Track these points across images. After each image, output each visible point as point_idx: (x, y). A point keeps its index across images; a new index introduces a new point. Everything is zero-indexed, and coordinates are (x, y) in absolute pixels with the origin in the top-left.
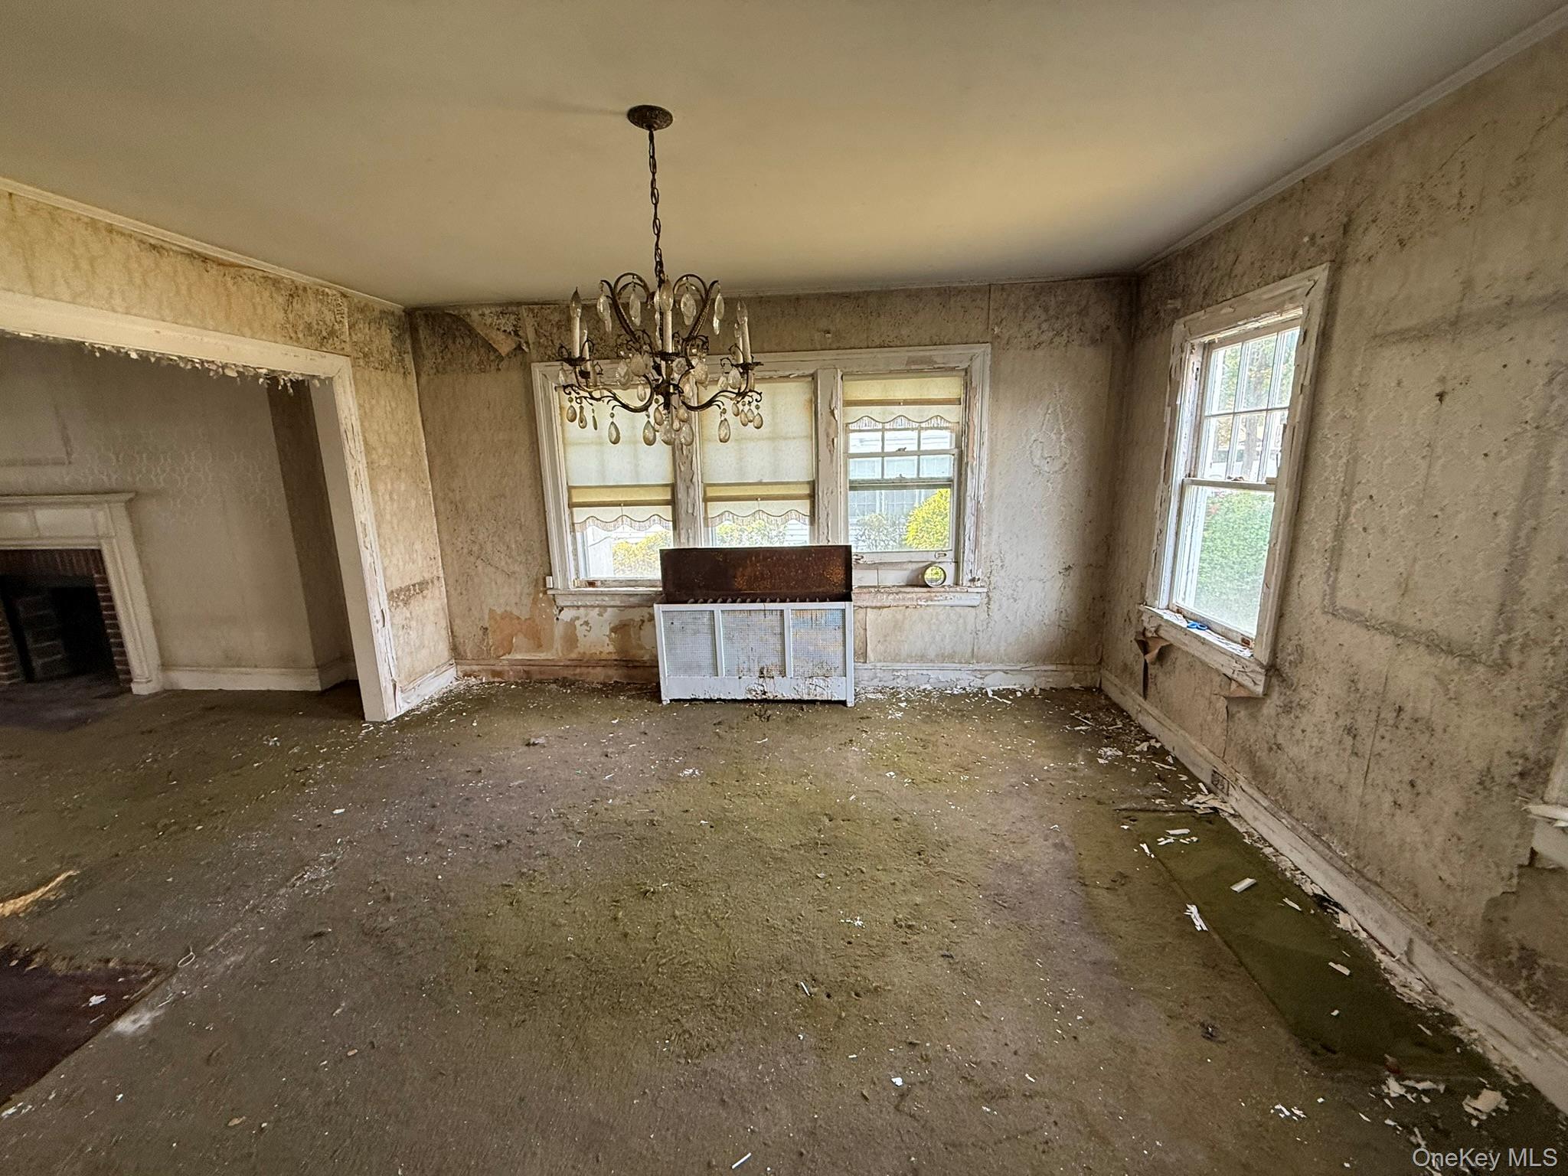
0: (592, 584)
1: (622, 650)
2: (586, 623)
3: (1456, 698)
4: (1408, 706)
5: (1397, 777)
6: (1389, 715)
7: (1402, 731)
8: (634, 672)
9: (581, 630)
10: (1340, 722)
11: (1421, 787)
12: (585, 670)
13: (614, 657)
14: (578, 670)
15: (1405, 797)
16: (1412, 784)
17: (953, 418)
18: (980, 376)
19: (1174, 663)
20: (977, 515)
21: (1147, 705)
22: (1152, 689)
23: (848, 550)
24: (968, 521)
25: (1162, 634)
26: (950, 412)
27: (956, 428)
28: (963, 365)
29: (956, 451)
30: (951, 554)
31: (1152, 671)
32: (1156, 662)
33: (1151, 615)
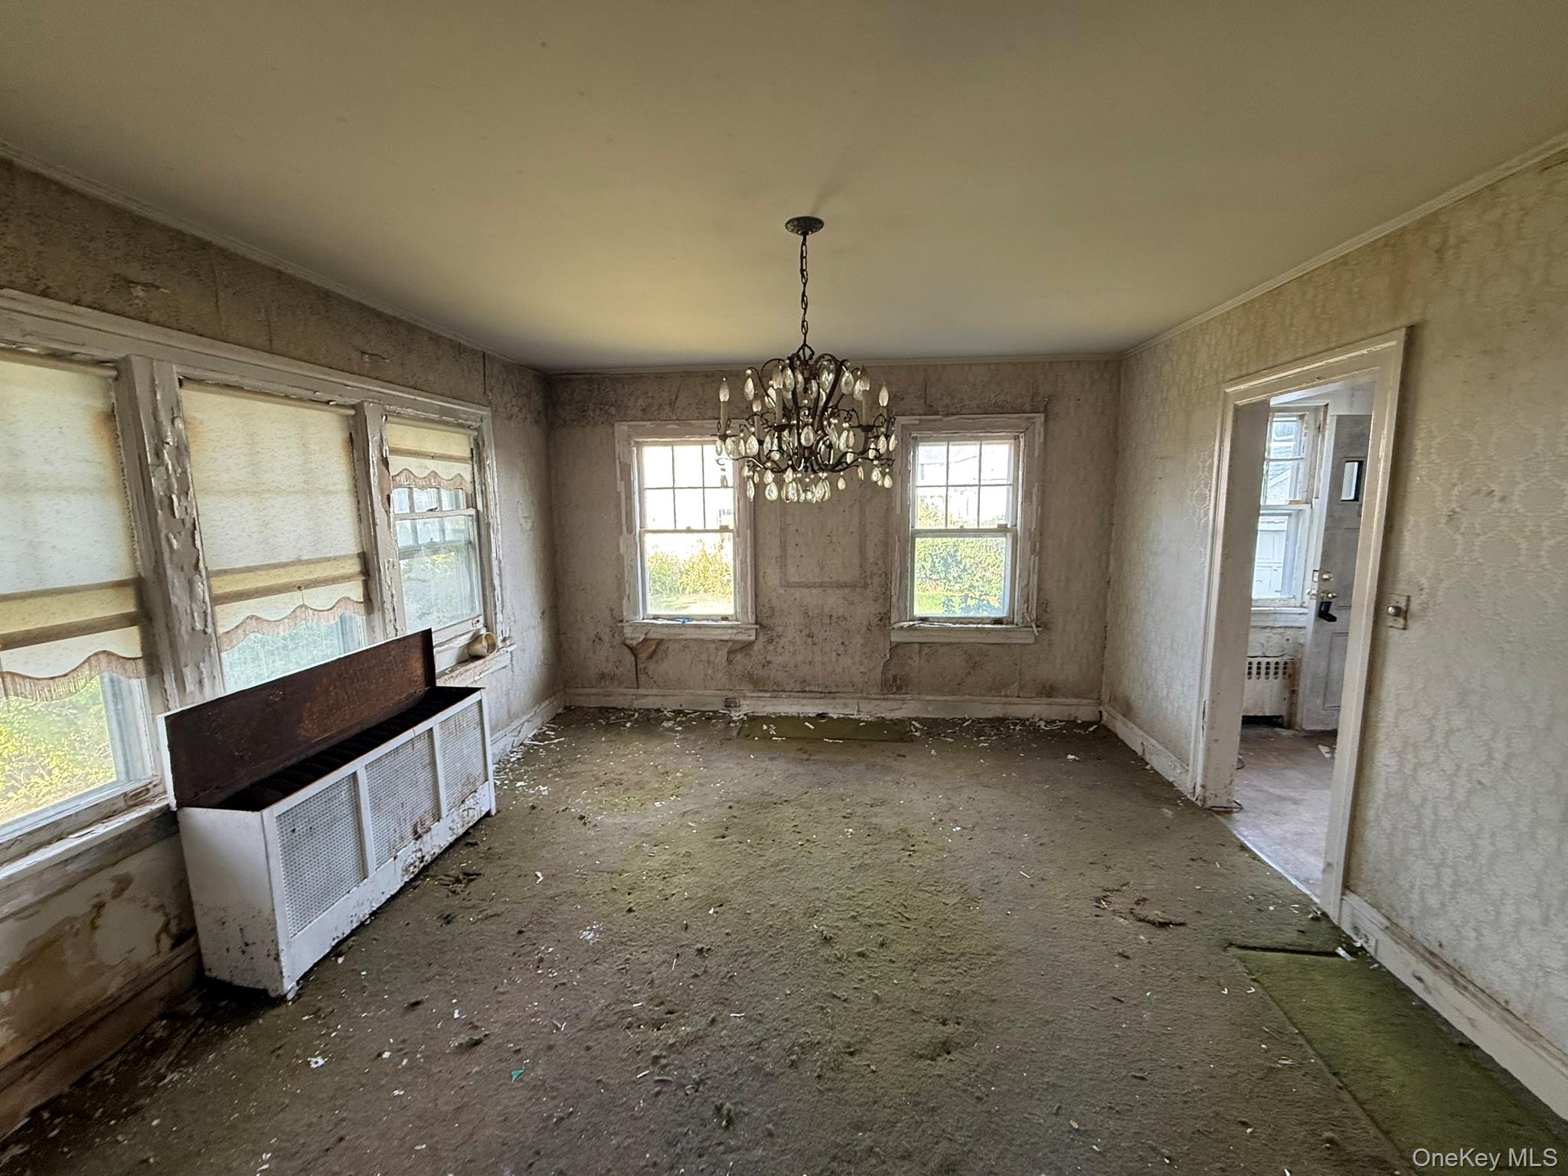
3: (852, 603)
4: (834, 614)
5: (836, 644)
6: (826, 621)
7: (834, 625)
10: (804, 633)
11: (847, 643)
15: (841, 649)
16: (843, 643)
17: (468, 478)
18: (488, 438)
19: (666, 652)
20: (500, 575)
21: (642, 691)
22: (643, 678)
23: (427, 635)
24: (497, 582)
25: (651, 635)
26: (465, 471)
27: (469, 488)
28: (476, 425)
29: (472, 511)
30: (481, 619)
31: (641, 666)
32: (650, 657)
33: (636, 627)
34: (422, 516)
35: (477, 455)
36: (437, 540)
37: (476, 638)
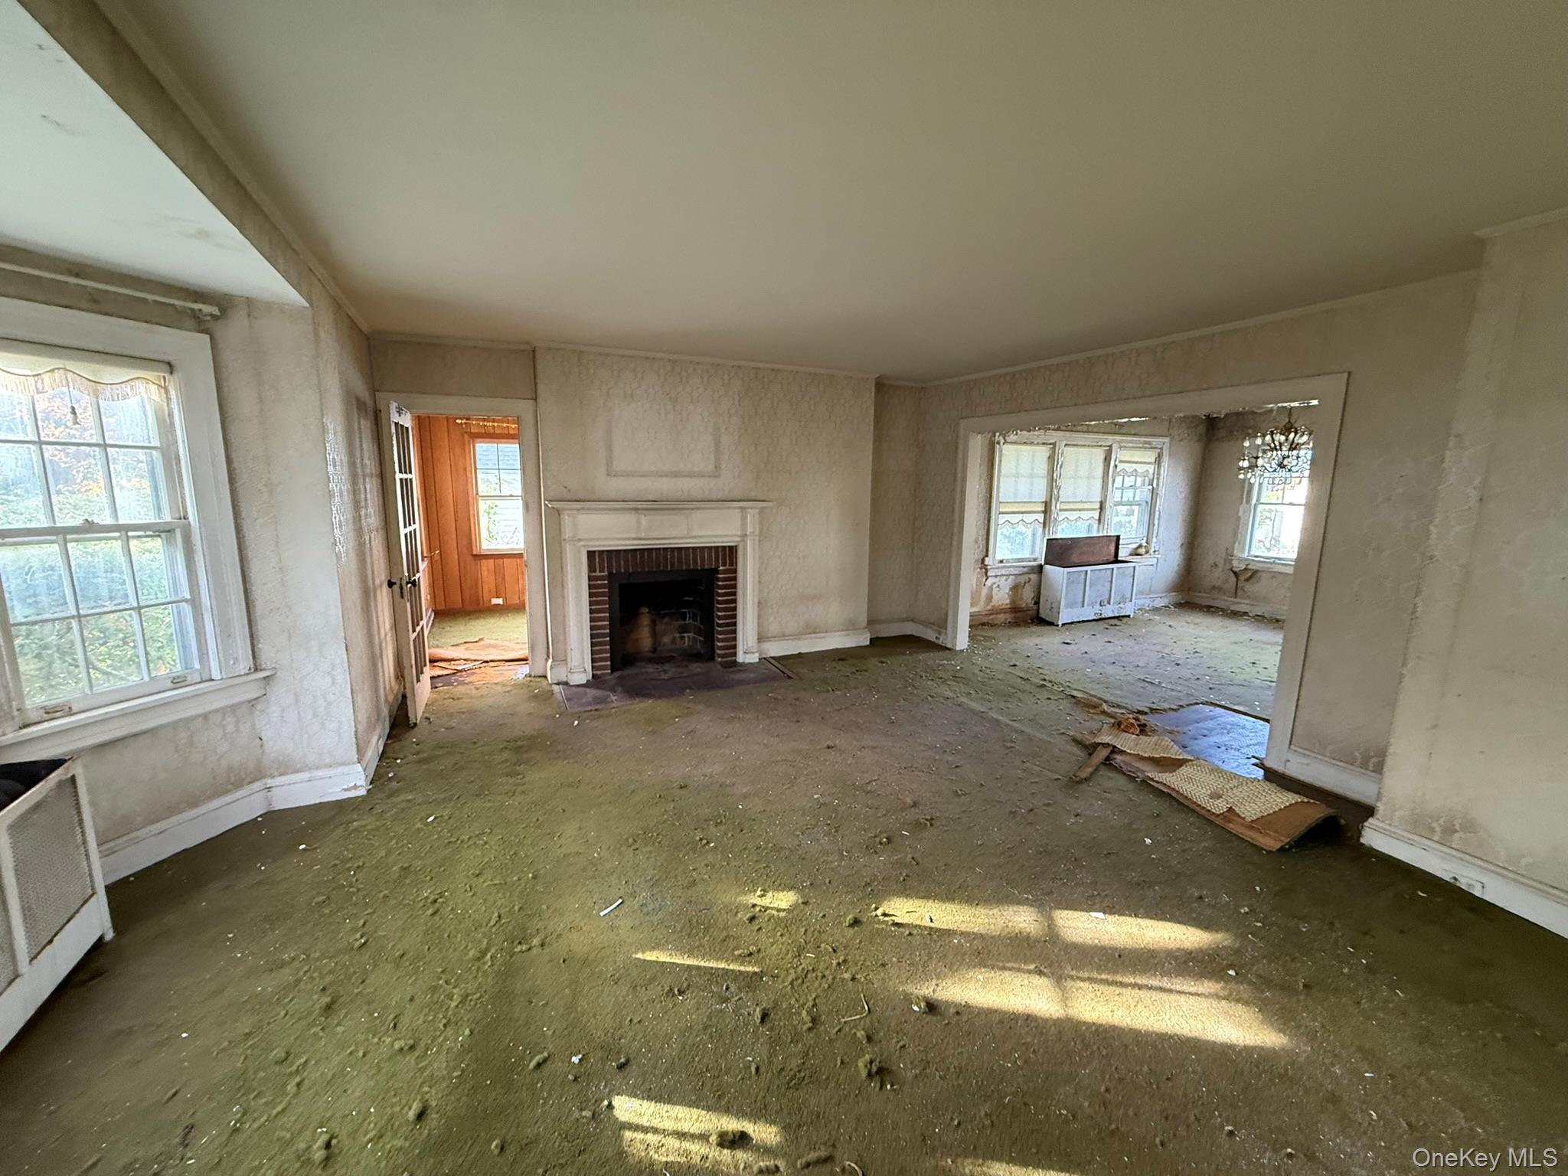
0: (1001, 562)
1: (1013, 602)
2: (998, 586)
8: (1018, 615)
9: (995, 590)
12: (994, 616)
13: (1009, 606)
14: (991, 617)
17: (1151, 471)
18: (1166, 452)
19: (1259, 579)
20: (1159, 519)
21: (1236, 600)
22: (1240, 593)
23: (1118, 537)
24: (1156, 522)
25: (1250, 567)
26: (1151, 468)
27: (1151, 476)
28: (1160, 446)
29: (1150, 487)
30: (1145, 539)
31: (1240, 585)
32: (1247, 580)
33: (1241, 560)
34: (1127, 488)
35: (1158, 461)
36: (1131, 499)
37: (1140, 546)
